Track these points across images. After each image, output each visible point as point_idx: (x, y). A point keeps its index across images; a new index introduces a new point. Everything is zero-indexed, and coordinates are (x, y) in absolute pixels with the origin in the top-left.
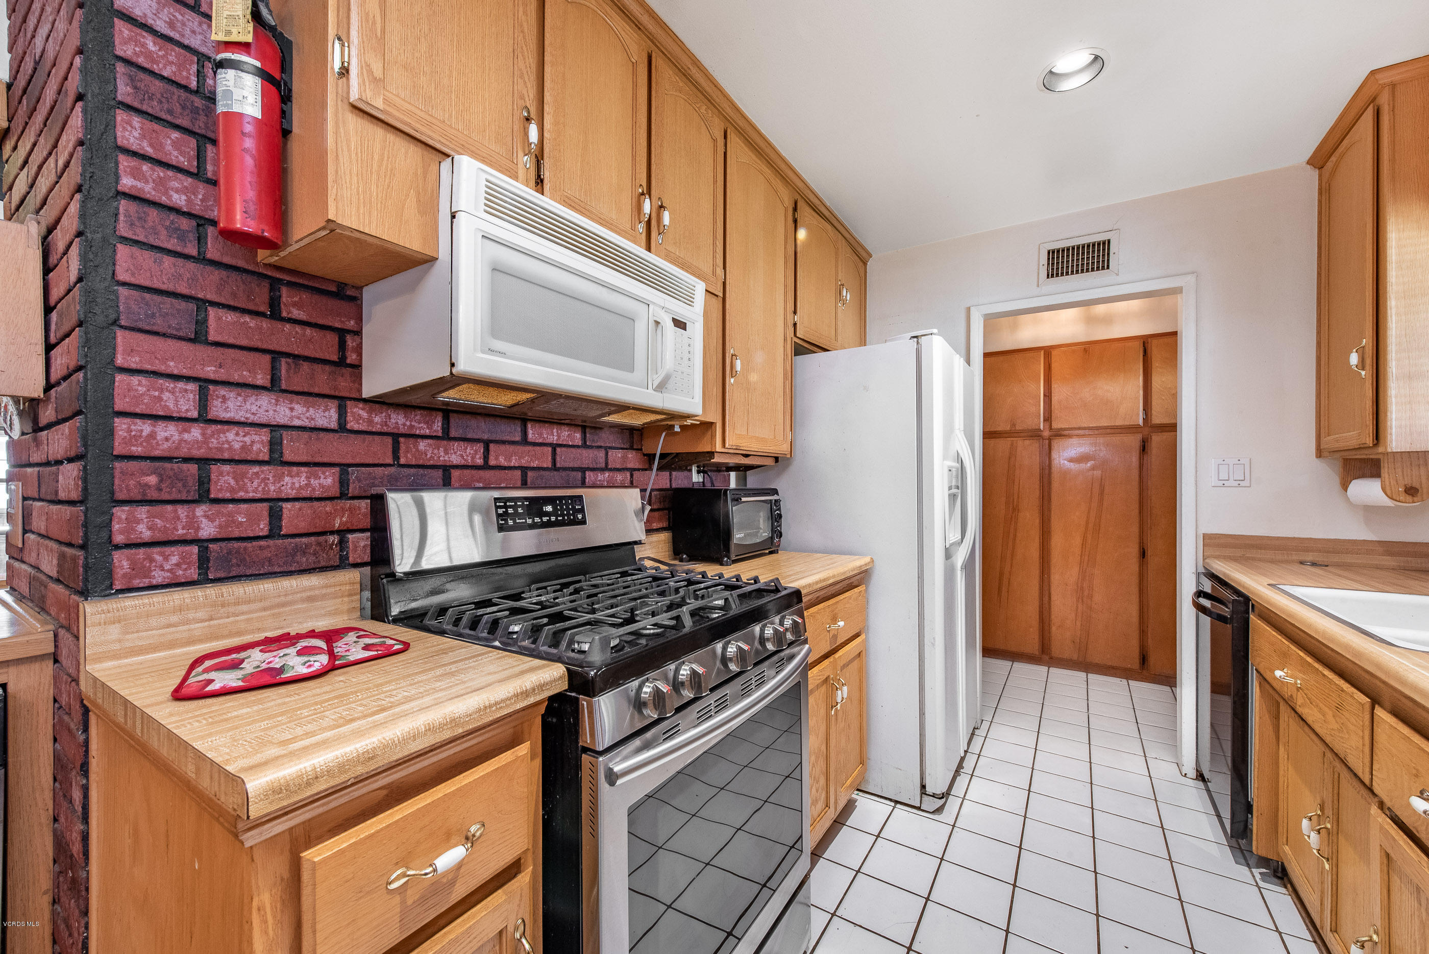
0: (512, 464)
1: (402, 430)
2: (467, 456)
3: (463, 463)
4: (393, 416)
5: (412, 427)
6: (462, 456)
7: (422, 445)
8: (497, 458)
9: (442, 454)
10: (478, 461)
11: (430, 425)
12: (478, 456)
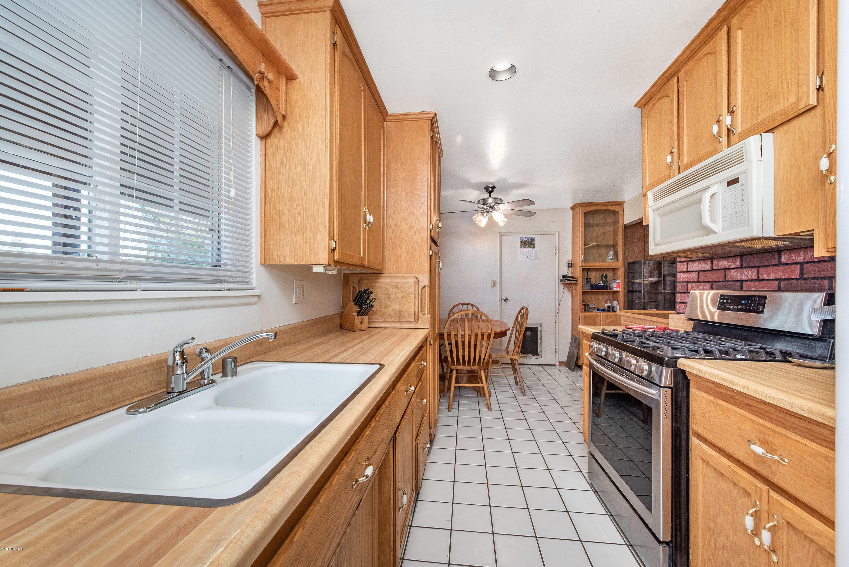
0: (771, 278)
1: (727, 267)
2: (749, 275)
3: (747, 279)
4: (724, 262)
5: (729, 265)
6: (747, 275)
7: (733, 272)
8: (763, 276)
9: (739, 275)
10: (754, 277)
11: (735, 262)
12: (753, 275)
